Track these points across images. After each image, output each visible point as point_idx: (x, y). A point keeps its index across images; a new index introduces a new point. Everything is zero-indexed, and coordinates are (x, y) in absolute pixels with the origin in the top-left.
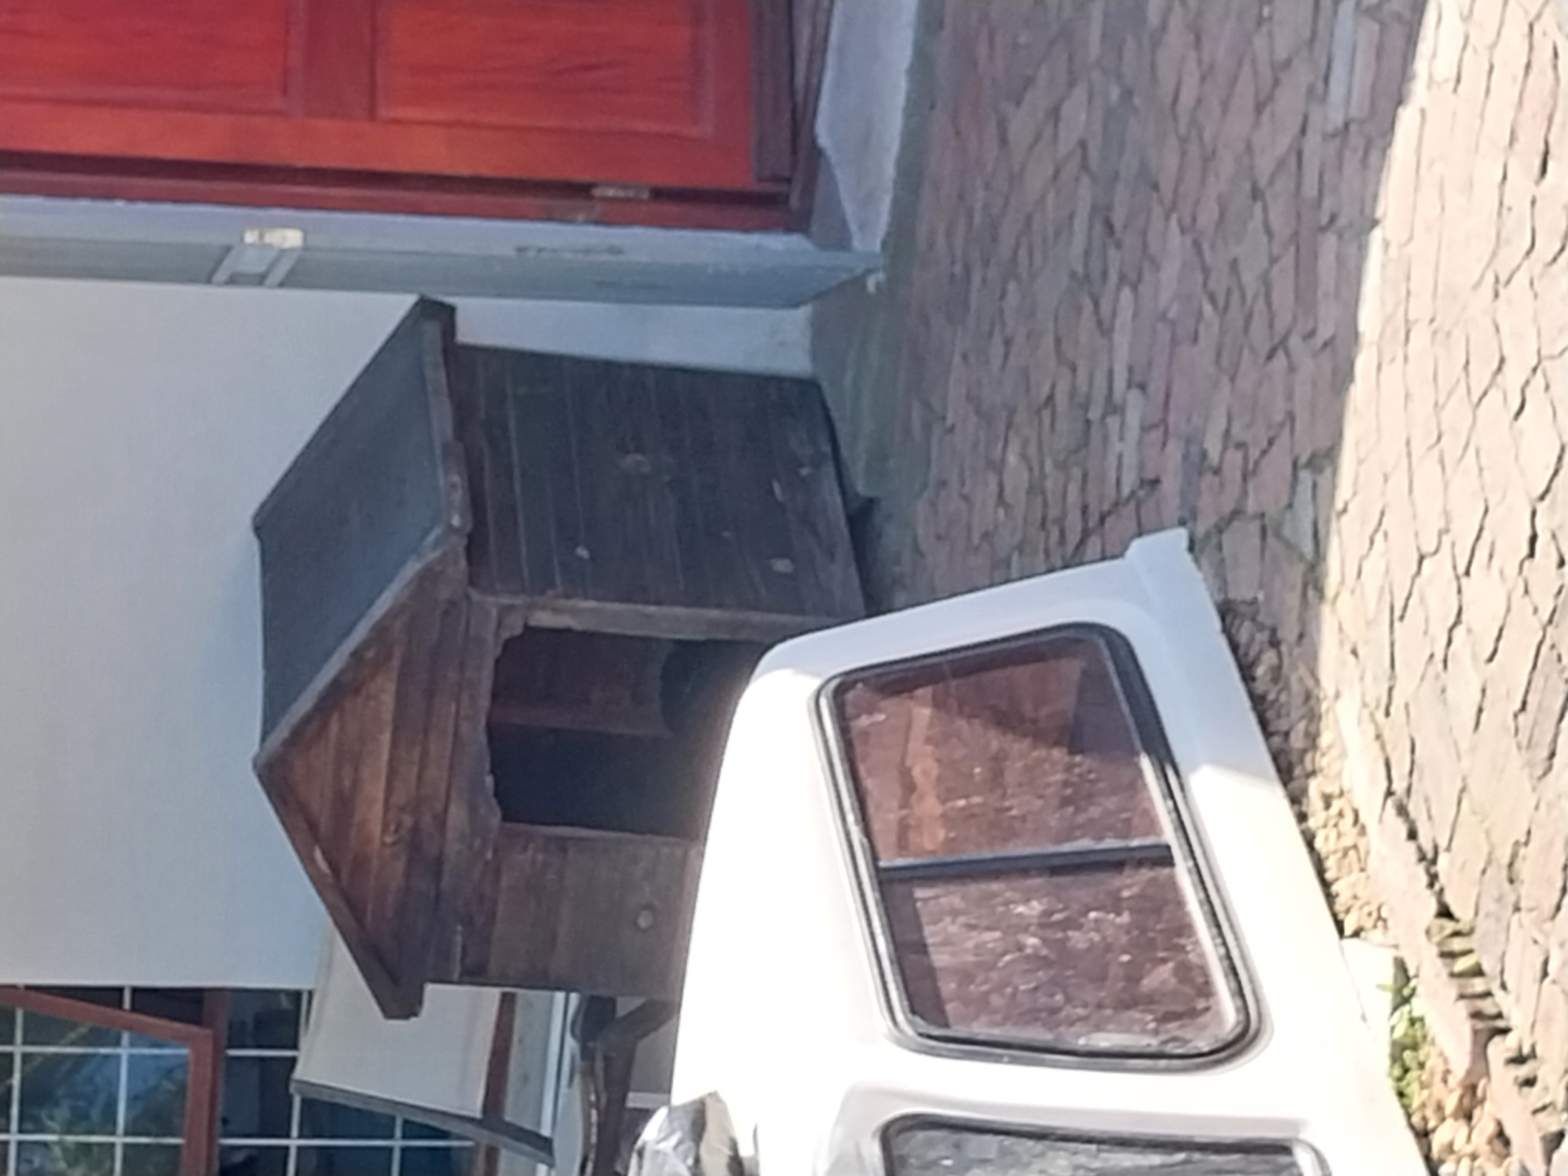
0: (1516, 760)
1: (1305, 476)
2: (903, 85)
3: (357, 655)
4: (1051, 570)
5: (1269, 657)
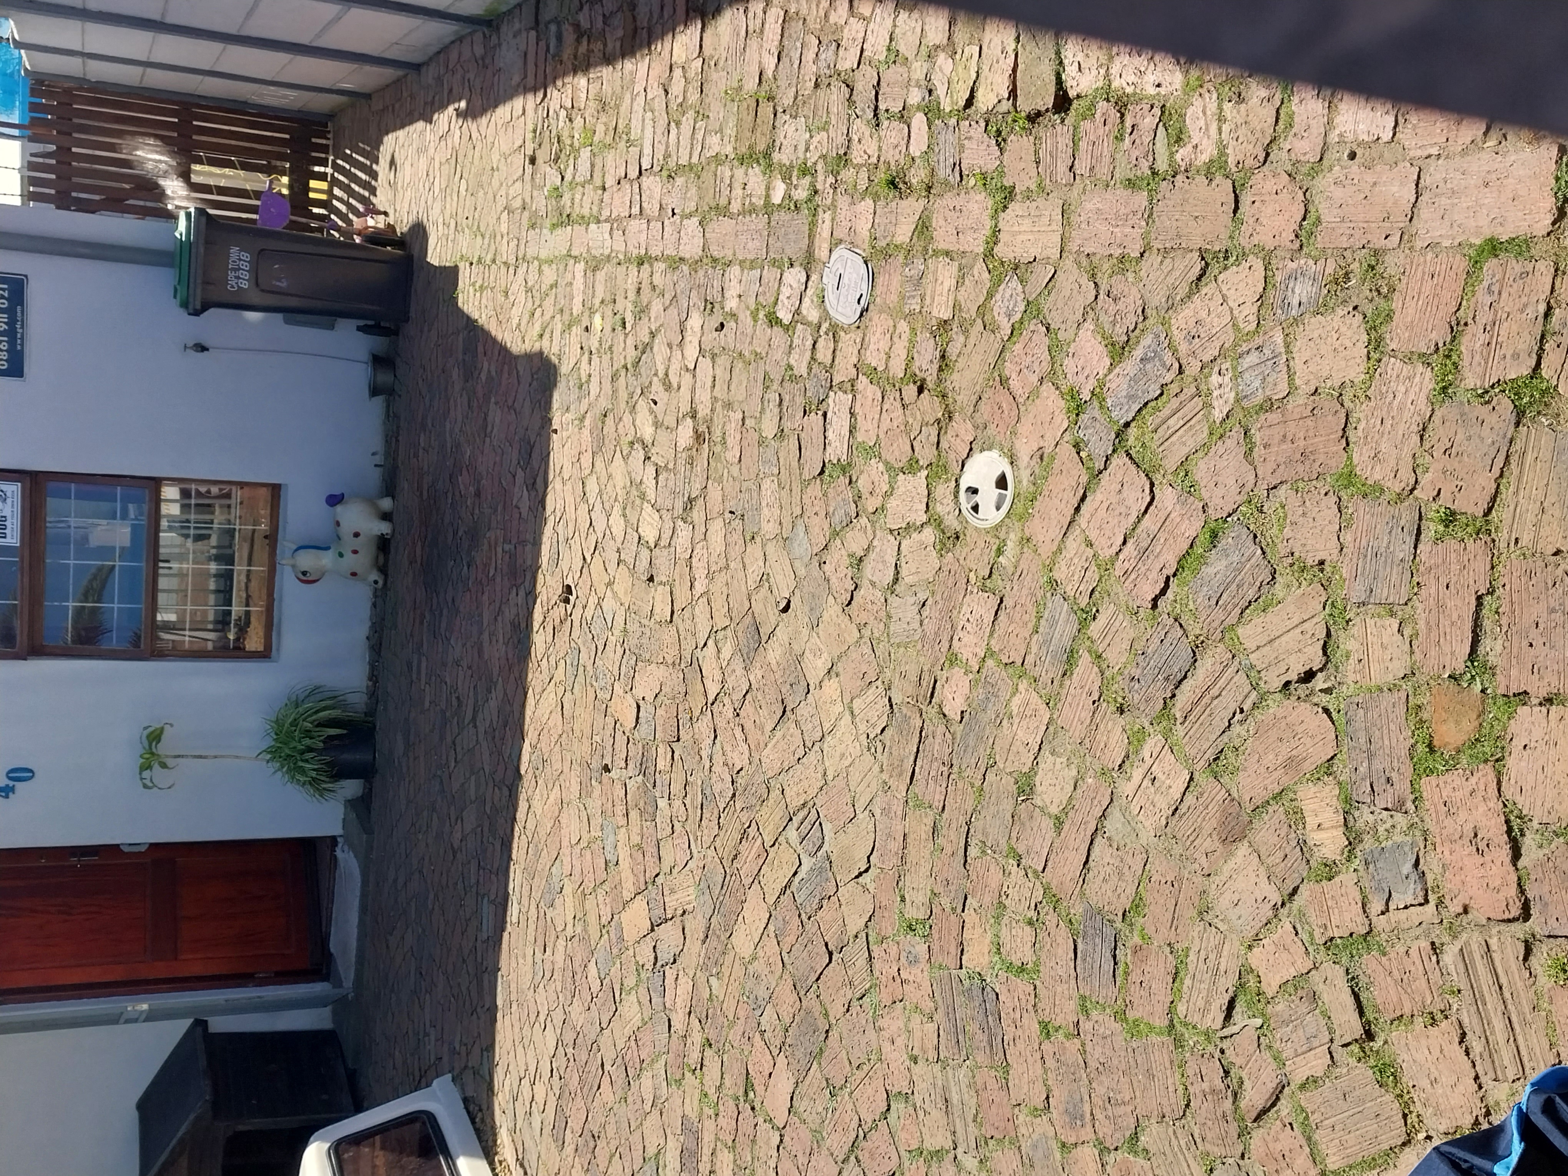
0: (553, 1145)
1: (485, 1053)
2: (356, 931)
3: (172, 1151)
4: (411, 1092)
5: (480, 1115)
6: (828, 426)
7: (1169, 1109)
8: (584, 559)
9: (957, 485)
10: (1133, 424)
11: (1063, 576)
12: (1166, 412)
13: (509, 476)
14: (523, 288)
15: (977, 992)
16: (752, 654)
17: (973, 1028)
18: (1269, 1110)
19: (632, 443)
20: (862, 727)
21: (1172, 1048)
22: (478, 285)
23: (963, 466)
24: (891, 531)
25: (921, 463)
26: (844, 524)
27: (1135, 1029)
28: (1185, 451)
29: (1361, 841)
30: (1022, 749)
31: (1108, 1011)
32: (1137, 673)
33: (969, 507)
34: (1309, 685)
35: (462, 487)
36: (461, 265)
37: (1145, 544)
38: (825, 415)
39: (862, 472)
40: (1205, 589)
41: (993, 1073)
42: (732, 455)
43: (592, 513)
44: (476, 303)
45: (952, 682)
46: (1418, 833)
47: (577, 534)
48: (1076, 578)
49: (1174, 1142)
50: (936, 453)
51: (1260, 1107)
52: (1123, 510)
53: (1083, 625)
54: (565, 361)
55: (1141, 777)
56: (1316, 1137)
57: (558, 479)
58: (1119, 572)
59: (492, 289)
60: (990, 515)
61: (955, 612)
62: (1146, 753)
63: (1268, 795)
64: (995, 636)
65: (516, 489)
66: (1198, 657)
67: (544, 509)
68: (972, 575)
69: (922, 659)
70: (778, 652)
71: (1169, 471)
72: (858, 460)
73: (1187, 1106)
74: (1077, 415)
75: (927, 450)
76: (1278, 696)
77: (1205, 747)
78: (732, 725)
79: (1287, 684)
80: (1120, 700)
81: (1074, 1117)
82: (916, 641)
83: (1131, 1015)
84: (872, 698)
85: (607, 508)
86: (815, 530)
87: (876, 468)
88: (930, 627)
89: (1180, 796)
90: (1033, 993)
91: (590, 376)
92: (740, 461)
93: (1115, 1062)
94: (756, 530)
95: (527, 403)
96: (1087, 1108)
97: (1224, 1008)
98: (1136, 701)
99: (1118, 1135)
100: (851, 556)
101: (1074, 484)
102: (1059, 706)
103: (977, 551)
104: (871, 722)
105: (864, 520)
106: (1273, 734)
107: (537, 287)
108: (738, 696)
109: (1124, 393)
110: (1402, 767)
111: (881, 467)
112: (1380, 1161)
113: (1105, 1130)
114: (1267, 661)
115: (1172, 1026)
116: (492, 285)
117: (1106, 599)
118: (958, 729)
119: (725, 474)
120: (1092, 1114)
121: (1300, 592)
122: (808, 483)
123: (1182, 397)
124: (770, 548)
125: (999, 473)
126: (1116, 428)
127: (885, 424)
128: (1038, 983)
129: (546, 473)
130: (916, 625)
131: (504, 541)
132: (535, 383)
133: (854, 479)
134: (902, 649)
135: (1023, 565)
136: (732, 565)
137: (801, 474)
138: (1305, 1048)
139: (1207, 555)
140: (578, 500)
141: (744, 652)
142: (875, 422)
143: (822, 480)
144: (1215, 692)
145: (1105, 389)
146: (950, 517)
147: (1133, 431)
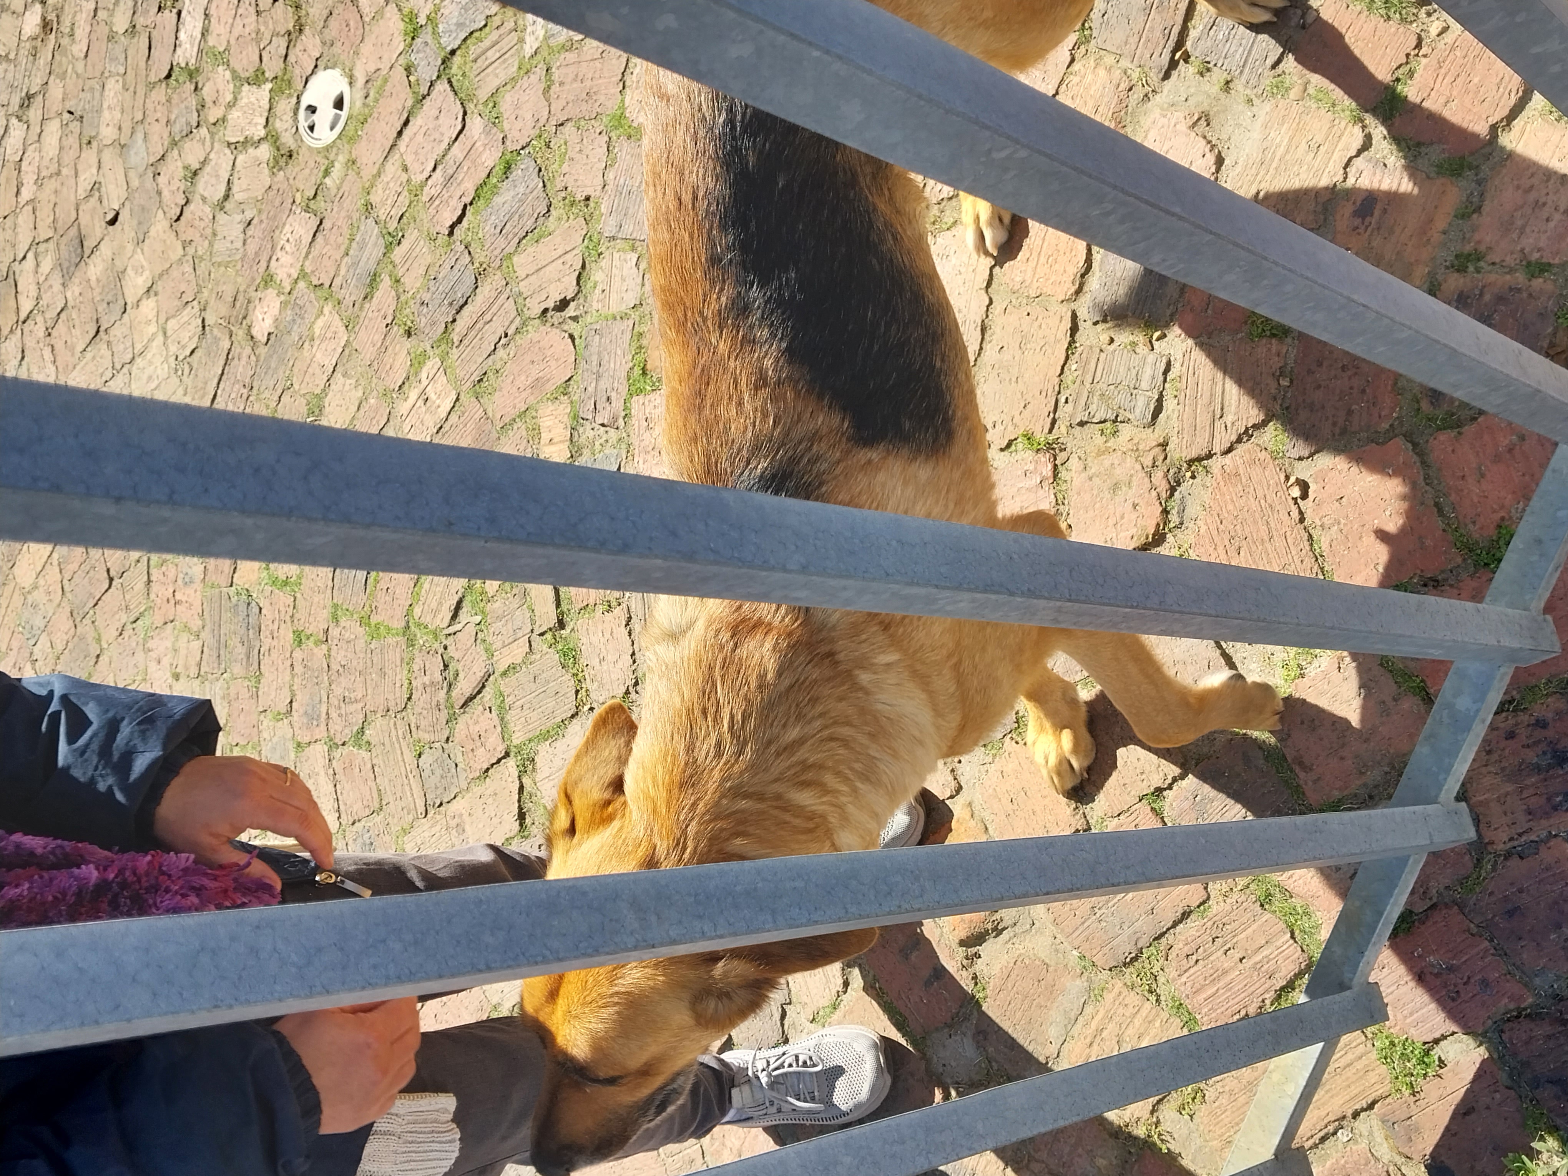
6: (181, 26)
7: (393, 703)
9: (298, 103)
10: (458, 53)
11: (378, 199)
12: (487, 43)
15: (242, 607)
16: (72, 269)
17: (234, 642)
18: (475, 697)
20: (173, 349)
21: (404, 647)
23: (306, 83)
24: (229, 144)
25: (267, 75)
26: (184, 133)
27: (375, 632)
28: (496, 83)
29: (581, 455)
30: (318, 371)
31: (355, 616)
32: (426, 297)
33: (306, 125)
34: (563, 314)
37: (451, 172)
38: (179, 13)
39: (209, 79)
40: (493, 218)
41: (246, 683)
42: (79, 49)
45: (265, 303)
46: (624, 446)
48: (389, 202)
49: (394, 733)
50: (282, 66)
51: (468, 695)
52: (437, 136)
53: (389, 247)
55: (416, 397)
56: (508, 717)
58: (425, 198)
60: (325, 135)
61: (277, 232)
62: (424, 375)
63: (514, 413)
64: (310, 257)
66: (479, 284)
68: (298, 196)
69: (239, 279)
70: (100, 267)
71: (481, 102)
72: (207, 67)
73: (409, 699)
74: (413, 39)
75: (274, 62)
76: (537, 321)
77: (473, 369)
78: (41, 345)
79: (546, 311)
80: (409, 323)
81: (312, 718)
82: (236, 261)
83: (374, 620)
84: (186, 319)
86: (154, 138)
87: (223, 75)
88: (252, 247)
89: (445, 415)
90: (292, 604)
92: (86, 56)
93: (355, 663)
94: (93, 134)
96: (324, 709)
97: (453, 608)
98: (422, 325)
99: (347, 731)
100: (186, 168)
101: (400, 107)
102: (357, 329)
103: (307, 171)
104: (182, 343)
105: (203, 131)
106: (528, 358)
108: (51, 314)
109: (454, 21)
110: (620, 387)
111: (228, 74)
112: (552, 733)
113: (337, 727)
114: (532, 289)
115: (407, 627)
117: (412, 225)
118: (262, 351)
119: (70, 70)
120: (327, 714)
121: (567, 225)
122: (152, 86)
123: (502, 30)
124: (107, 155)
125: (338, 92)
126: (443, 54)
127: (238, 30)
128: (298, 595)
130: (239, 244)
133: (200, 86)
134: (223, 269)
135: (345, 188)
136: (64, 171)
137: (147, 76)
138: (511, 640)
139: (500, 185)
141: (65, 266)
142: (228, 25)
143: (167, 85)
144: (487, 317)
145: (439, 14)
146: (288, 134)
147: (457, 59)
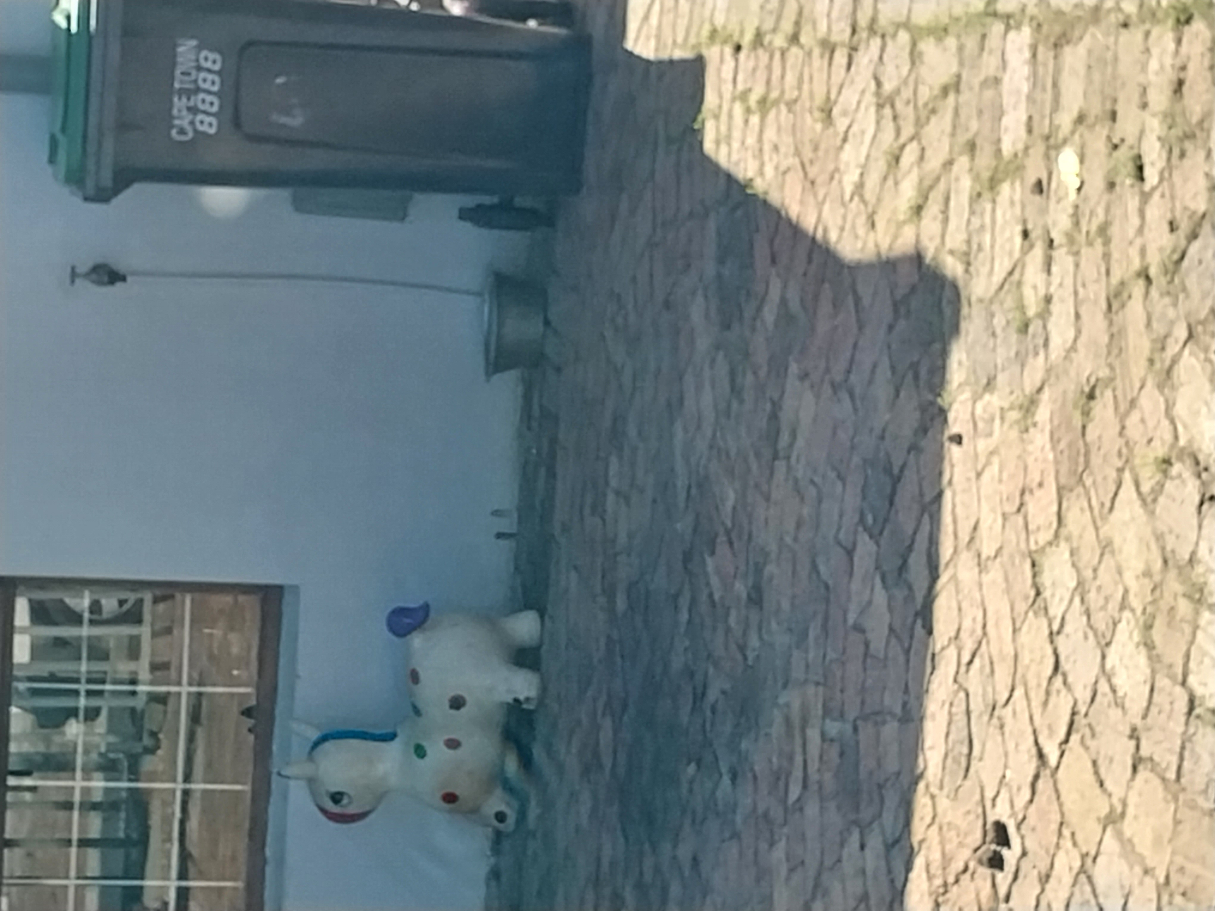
8: (1041, 755)
13: (837, 554)
14: (870, 98)
19: (1167, 462)
22: (753, 98)
35: (715, 581)
36: (712, 54)
43: (1060, 641)
44: (751, 141)
47: (1019, 693)
54: (981, 266)
57: (966, 558)
59: (791, 105)
65: (855, 586)
67: (930, 632)
85: (1101, 625)
91: (1048, 300)
95: (884, 372)
107: (907, 93)
116: (791, 94)
129: (933, 542)
131: (827, 712)
132: (902, 324)
140: (1021, 607)
